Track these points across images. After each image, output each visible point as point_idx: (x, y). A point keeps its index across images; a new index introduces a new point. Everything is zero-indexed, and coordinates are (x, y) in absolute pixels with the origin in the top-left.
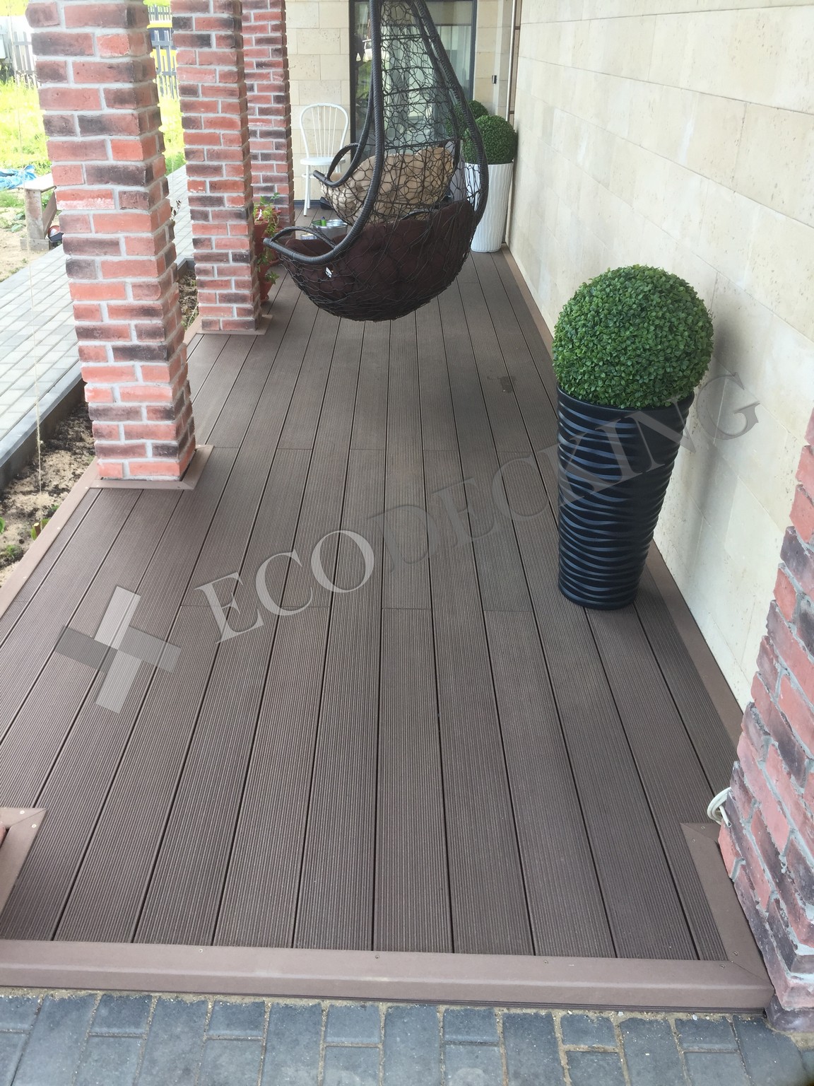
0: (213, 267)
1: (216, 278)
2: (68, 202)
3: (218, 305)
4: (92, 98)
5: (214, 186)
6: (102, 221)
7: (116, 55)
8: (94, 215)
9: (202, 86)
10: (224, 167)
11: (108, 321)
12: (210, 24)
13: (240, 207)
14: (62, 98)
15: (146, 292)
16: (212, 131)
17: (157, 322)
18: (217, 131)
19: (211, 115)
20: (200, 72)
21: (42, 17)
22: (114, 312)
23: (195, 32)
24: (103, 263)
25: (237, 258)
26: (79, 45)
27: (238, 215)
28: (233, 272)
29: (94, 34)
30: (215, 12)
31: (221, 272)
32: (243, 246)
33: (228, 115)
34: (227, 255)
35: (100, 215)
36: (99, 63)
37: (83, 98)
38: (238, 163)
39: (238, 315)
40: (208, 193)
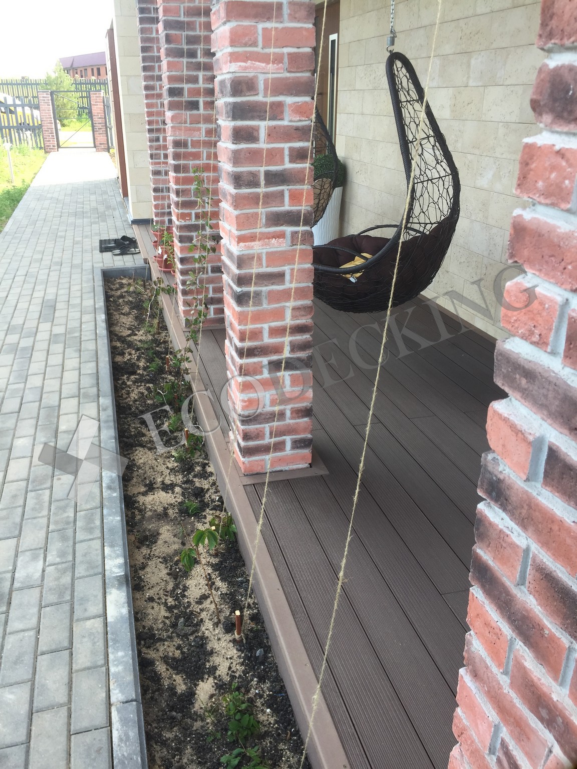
1: (198, 286)
2: (247, 244)
4: (278, 156)
5: (198, 216)
6: (273, 258)
7: (303, 119)
8: (267, 253)
9: (192, 140)
10: (207, 202)
11: (267, 340)
14: (254, 156)
15: (303, 313)
16: (198, 174)
17: (306, 337)
18: (202, 174)
19: (198, 162)
20: (190, 129)
21: (244, 88)
22: (274, 332)
23: (186, 98)
24: (270, 292)
29: (285, 101)
30: (203, 83)
31: (202, 283)
34: (206, 268)
35: (272, 253)
36: (288, 126)
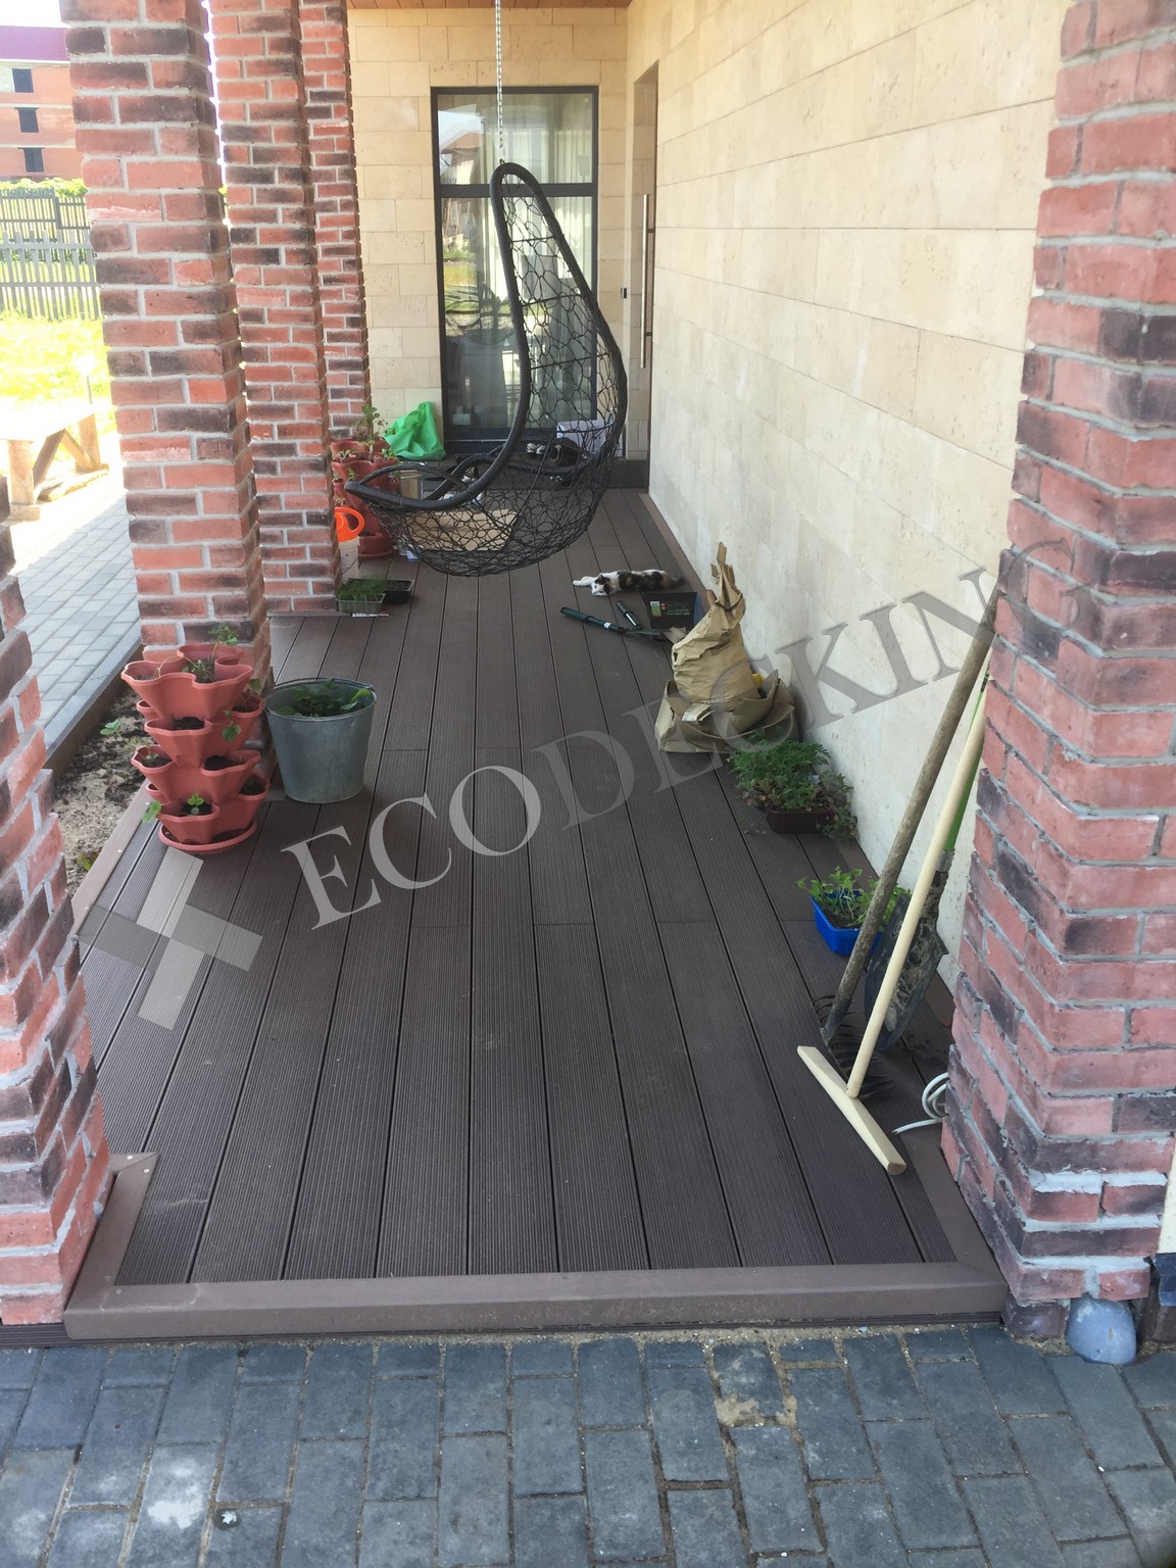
0: (282, 532)
1: (286, 545)
2: (134, 453)
3: (289, 579)
4: (166, 332)
5: (283, 431)
6: (176, 474)
7: (197, 283)
8: (166, 468)
9: (269, 310)
10: (296, 408)
11: (179, 593)
12: (277, 236)
13: (317, 456)
14: (131, 332)
15: (227, 557)
16: (281, 364)
17: (239, 593)
18: (287, 364)
19: (280, 345)
20: (265, 294)
21: (109, 242)
22: (188, 582)
23: (259, 245)
24: (176, 524)
25: (314, 519)
26: (154, 272)
27: (315, 466)
28: (309, 537)
29: (170, 260)
30: (284, 222)
31: (292, 538)
32: (320, 504)
33: (301, 345)
34: (299, 516)
35: (172, 467)
36: (176, 292)
37: (157, 332)
38: (314, 402)
39: (314, 592)
40: (276, 440)
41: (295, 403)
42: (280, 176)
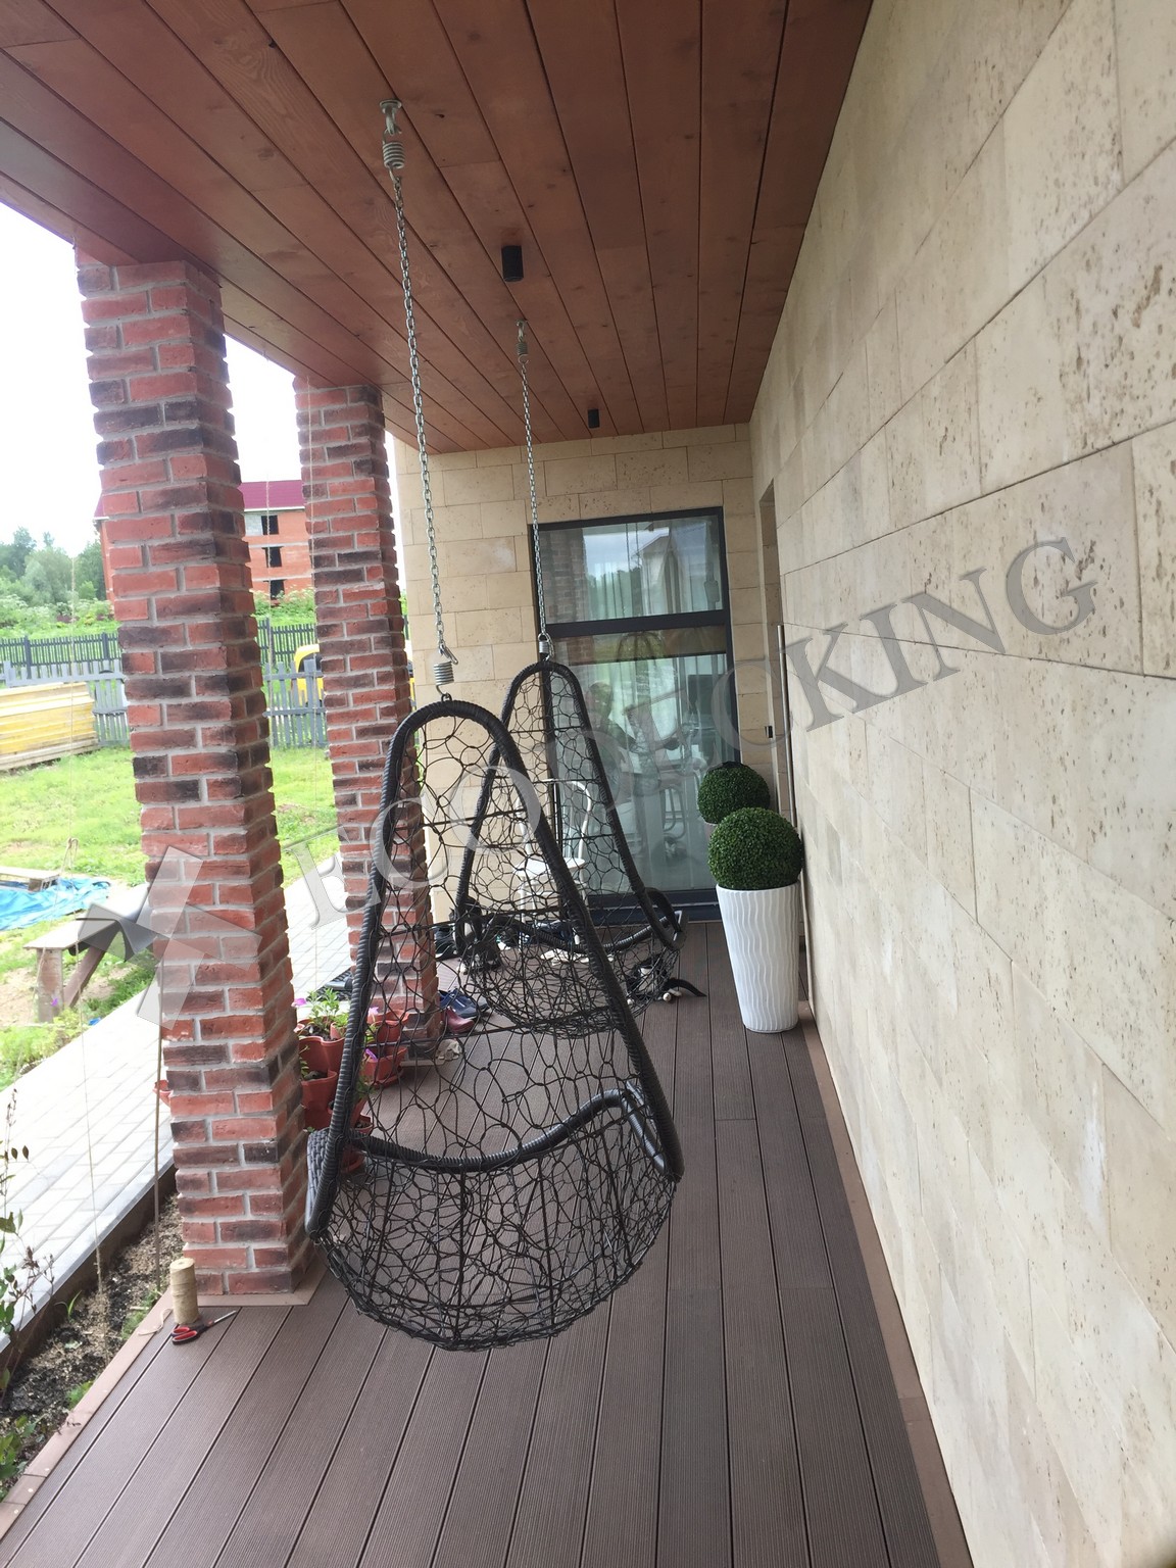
0: (209, 1174)
1: (216, 1193)
3: (222, 1245)
5: (209, 1028)
10: (227, 994)
12: (197, 763)
13: (258, 1061)
20: (182, 841)
23: (173, 776)
25: (255, 1154)
27: (254, 1077)
28: (248, 1181)
30: (205, 746)
31: (224, 1182)
32: (264, 1131)
33: (231, 907)
34: (234, 1150)
38: (252, 986)
39: (259, 1263)
40: (200, 1041)
41: (226, 988)
42: (198, 686)
